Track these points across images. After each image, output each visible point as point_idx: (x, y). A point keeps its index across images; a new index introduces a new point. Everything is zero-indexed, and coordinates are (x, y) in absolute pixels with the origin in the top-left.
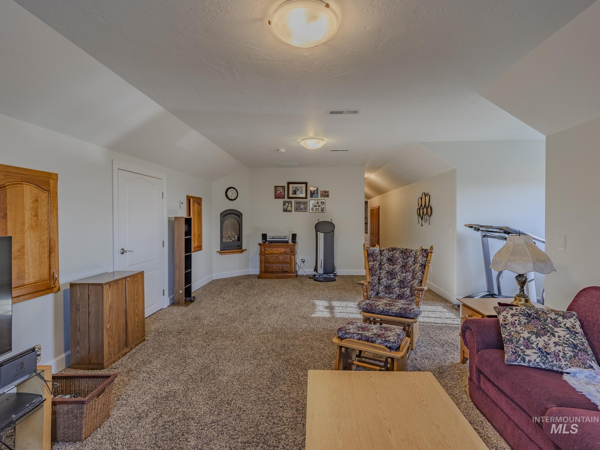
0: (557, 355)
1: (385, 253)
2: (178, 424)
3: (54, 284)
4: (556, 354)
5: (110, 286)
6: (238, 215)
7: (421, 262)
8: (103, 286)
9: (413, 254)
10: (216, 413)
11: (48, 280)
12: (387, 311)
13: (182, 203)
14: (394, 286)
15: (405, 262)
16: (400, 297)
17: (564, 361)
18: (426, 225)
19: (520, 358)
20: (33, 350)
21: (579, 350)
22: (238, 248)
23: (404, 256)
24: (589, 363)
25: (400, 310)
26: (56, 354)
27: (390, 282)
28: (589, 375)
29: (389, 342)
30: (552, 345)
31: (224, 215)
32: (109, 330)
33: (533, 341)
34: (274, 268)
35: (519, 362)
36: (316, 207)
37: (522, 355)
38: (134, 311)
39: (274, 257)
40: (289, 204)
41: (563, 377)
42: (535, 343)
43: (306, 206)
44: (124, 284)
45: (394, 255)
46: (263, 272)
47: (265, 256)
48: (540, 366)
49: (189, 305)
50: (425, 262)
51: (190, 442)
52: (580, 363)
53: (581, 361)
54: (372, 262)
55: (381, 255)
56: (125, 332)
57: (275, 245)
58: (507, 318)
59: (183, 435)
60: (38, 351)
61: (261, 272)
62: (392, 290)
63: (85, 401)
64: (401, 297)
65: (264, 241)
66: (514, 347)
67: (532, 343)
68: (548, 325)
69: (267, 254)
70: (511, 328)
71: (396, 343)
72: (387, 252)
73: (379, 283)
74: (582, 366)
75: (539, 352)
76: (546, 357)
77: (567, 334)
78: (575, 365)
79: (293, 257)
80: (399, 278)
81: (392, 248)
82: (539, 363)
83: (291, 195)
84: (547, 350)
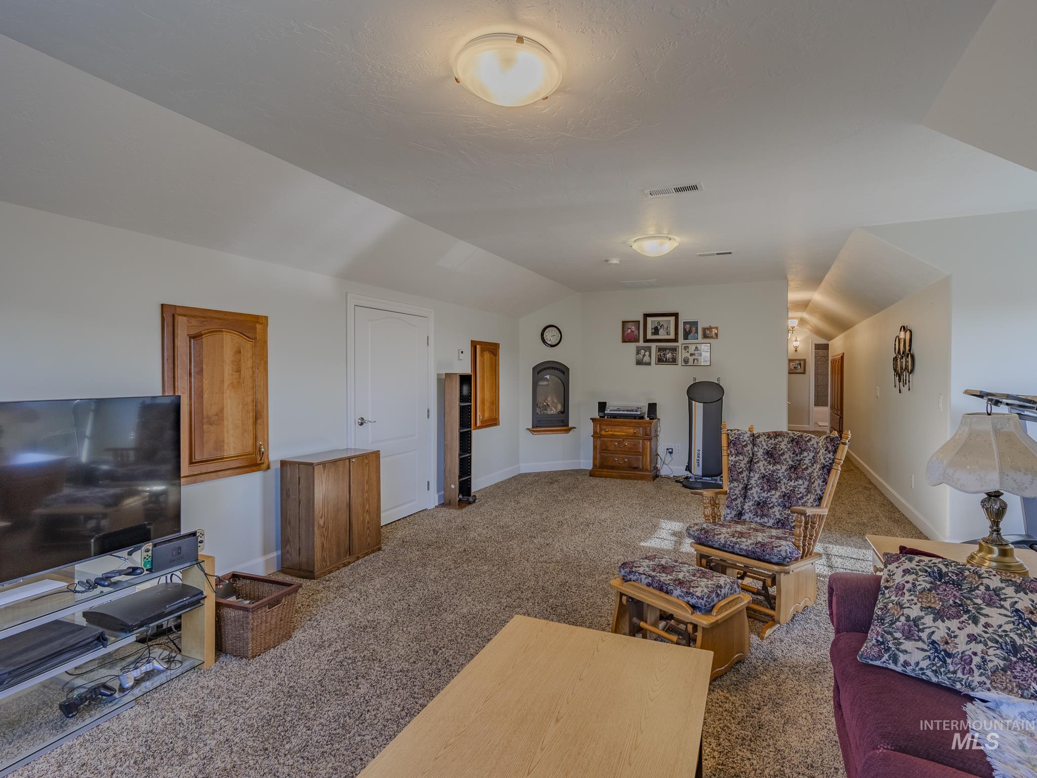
0: (966, 661)
1: (761, 441)
2: (360, 663)
3: (261, 460)
4: (965, 657)
5: (325, 468)
6: (561, 371)
7: (823, 461)
8: (314, 467)
9: (813, 444)
10: (411, 660)
11: (253, 454)
12: (732, 545)
13: (462, 352)
14: (772, 502)
15: (797, 460)
16: (780, 524)
17: (980, 676)
18: (905, 389)
19: (888, 654)
20: (194, 534)
21: (1021, 659)
22: (562, 424)
23: (796, 449)
24: (1034, 688)
25: (754, 546)
26: (265, 552)
27: (765, 495)
28: (1029, 712)
29: (693, 595)
30: (962, 637)
31: (539, 370)
32: (323, 527)
33: (925, 626)
34: (616, 461)
35: (886, 662)
36: (693, 357)
37: (893, 649)
38: (364, 506)
39: (616, 441)
40: (645, 351)
41: (965, 706)
42: (928, 631)
43: (676, 354)
44: (348, 466)
45: (778, 446)
46: (598, 466)
47: (602, 439)
48: (927, 676)
49: (464, 507)
50: (831, 461)
51: (360, 688)
52: (1014, 684)
53: (1017, 680)
54: (734, 456)
55: (754, 445)
56: (348, 534)
57: (618, 422)
58: (894, 577)
59: (357, 679)
60: (201, 537)
61: (594, 465)
62: (768, 511)
63: (249, 609)
64: (783, 524)
65: (602, 414)
66: (883, 632)
67: (922, 630)
68: (974, 600)
69: (604, 436)
70: (893, 596)
71: (703, 599)
72: (764, 439)
73: (745, 496)
74: (1017, 692)
75: (930, 649)
76: (942, 661)
77: (1008, 623)
78: (1000, 686)
79: (649, 443)
80: (784, 489)
81: (775, 432)
82: (925, 671)
83: (649, 336)
84: (950, 649)
